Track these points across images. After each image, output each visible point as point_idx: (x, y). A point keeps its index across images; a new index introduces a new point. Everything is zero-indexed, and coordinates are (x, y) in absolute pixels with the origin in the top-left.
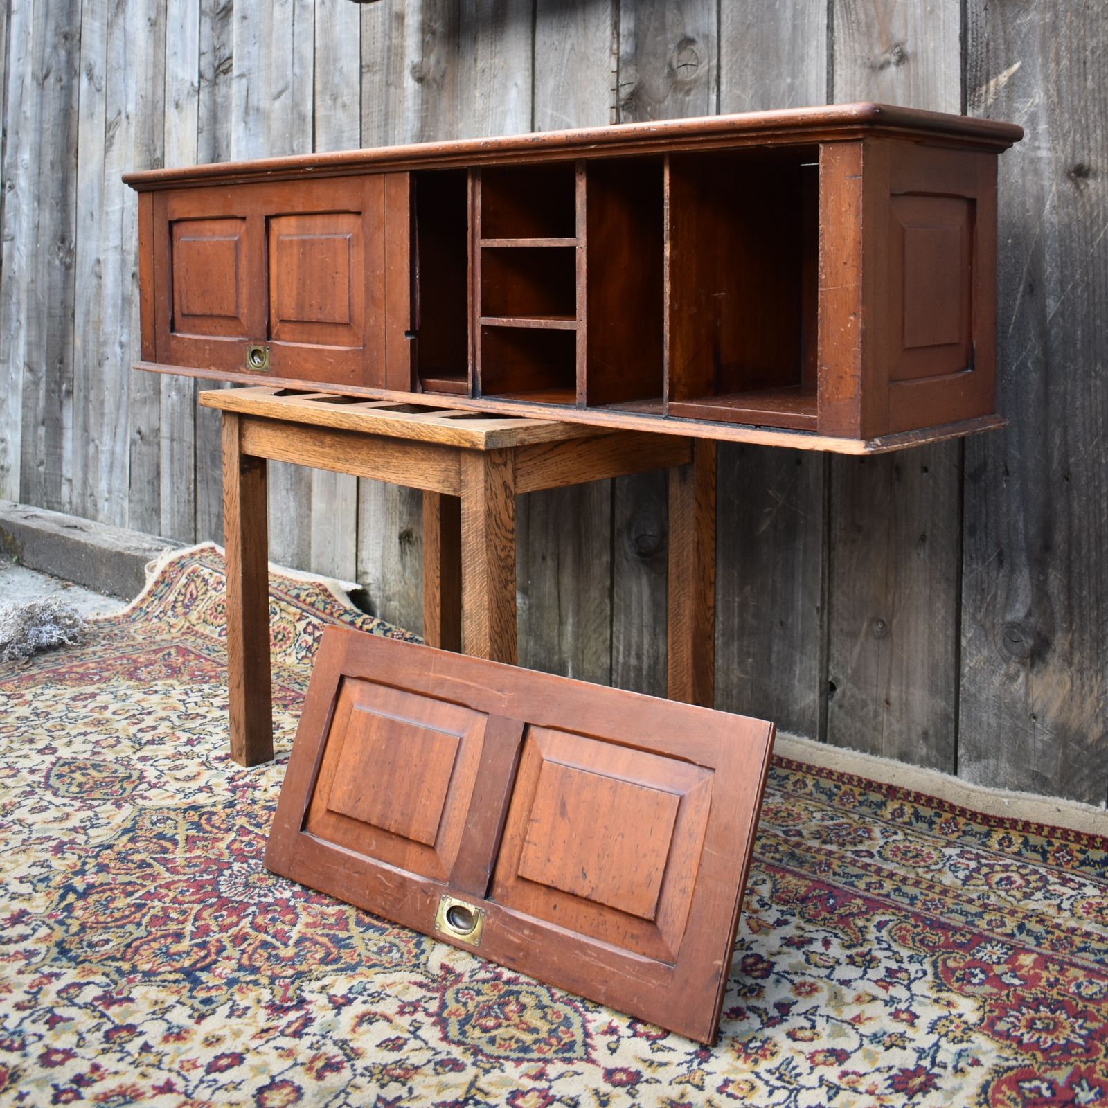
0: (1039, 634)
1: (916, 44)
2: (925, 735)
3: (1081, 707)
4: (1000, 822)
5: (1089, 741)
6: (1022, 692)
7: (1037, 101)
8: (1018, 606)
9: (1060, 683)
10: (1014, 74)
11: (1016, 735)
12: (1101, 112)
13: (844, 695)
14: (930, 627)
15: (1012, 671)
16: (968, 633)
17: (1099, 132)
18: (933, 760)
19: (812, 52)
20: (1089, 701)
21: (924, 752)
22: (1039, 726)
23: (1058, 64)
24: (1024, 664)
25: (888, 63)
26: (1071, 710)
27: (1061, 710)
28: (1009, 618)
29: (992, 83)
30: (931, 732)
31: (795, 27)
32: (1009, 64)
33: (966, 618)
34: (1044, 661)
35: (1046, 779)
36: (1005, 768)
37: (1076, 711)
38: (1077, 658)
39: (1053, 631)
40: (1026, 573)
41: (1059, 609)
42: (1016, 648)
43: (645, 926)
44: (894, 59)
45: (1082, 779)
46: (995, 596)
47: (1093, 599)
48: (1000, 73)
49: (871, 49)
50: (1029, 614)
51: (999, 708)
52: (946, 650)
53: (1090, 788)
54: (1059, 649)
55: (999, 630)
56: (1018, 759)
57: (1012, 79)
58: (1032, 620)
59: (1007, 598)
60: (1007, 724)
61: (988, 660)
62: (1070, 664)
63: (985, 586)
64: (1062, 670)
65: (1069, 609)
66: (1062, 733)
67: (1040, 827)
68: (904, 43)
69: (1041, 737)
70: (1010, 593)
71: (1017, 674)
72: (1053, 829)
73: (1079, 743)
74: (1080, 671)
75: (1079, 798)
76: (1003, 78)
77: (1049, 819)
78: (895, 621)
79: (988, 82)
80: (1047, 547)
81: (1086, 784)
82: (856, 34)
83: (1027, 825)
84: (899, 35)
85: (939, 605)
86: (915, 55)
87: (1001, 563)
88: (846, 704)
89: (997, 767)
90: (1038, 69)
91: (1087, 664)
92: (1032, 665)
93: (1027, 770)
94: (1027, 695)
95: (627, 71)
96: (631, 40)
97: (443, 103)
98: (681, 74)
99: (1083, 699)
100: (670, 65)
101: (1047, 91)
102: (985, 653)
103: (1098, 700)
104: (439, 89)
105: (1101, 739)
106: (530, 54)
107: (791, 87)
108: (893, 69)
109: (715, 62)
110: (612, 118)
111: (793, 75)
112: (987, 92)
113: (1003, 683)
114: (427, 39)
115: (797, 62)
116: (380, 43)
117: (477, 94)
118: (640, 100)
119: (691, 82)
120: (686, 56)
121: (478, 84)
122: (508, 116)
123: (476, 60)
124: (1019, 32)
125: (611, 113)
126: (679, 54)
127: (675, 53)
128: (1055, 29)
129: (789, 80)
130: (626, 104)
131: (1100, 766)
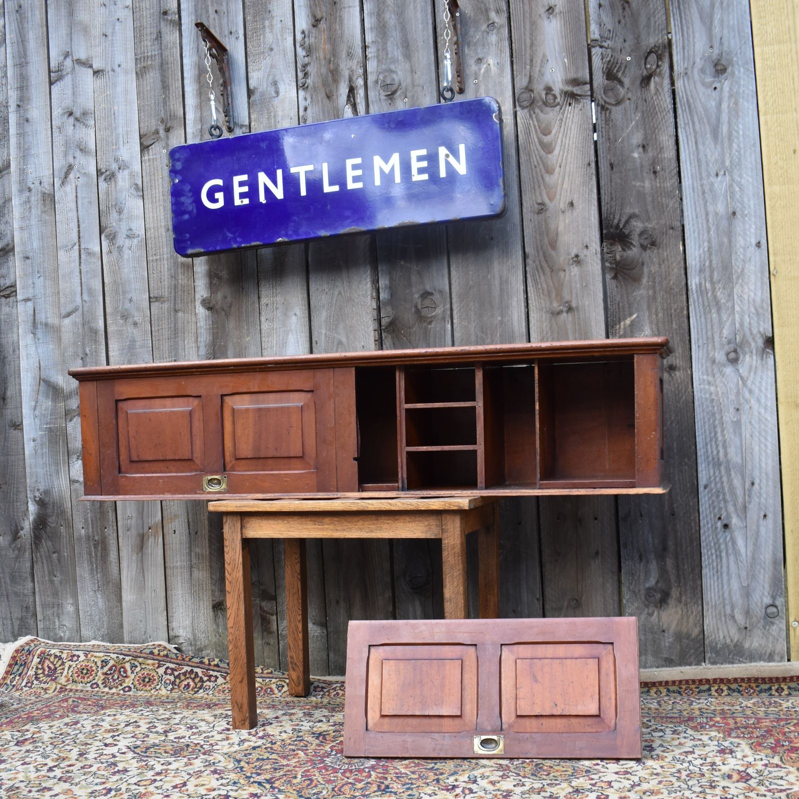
0: (663, 591)
1: (578, 303)
3: (688, 622)
4: (654, 684)
5: (693, 636)
6: (657, 620)
7: (647, 333)
8: (651, 579)
9: (676, 613)
10: (634, 320)
11: (655, 642)
12: (680, 340)
14: (604, 597)
15: (650, 611)
16: (626, 597)
17: (680, 349)
19: (514, 303)
20: (691, 618)
22: (666, 635)
23: (657, 316)
24: (656, 607)
25: (561, 312)
26: (682, 624)
27: (677, 624)
28: (647, 585)
29: (622, 324)
31: (501, 289)
32: (631, 315)
33: (624, 589)
34: (667, 603)
35: (672, 660)
36: (651, 660)
37: (685, 624)
38: (683, 599)
39: (670, 588)
40: (654, 563)
41: (673, 578)
42: (652, 599)
43: (594, 719)
44: (565, 309)
45: (691, 656)
46: (639, 577)
47: (690, 569)
48: (626, 319)
49: (551, 303)
50: (657, 582)
51: (645, 630)
52: (614, 607)
53: (695, 659)
54: (674, 596)
55: (643, 592)
56: (657, 654)
57: (632, 322)
58: (659, 585)
59: (646, 576)
60: (650, 637)
61: (638, 608)
62: (680, 602)
63: (634, 572)
64: (676, 606)
65: (678, 576)
66: (679, 636)
67: (674, 682)
68: (571, 302)
69: (668, 640)
70: (647, 573)
71: (653, 612)
72: (680, 682)
73: (687, 639)
74: (686, 605)
75: (690, 665)
76: (628, 322)
77: (677, 678)
78: (583, 598)
79: (620, 323)
80: (665, 549)
81: (692, 658)
82: (542, 296)
83: (667, 683)
84: (567, 297)
85: (608, 585)
86: (577, 308)
87: (641, 559)
89: (646, 659)
90: (647, 317)
91: (689, 600)
92: (661, 607)
93: (662, 658)
94: (659, 621)
95: (386, 309)
96: (387, 291)
97: (231, 324)
98: (424, 312)
99: (688, 618)
100: (416, 307)
101: (652, 329)
102: (636, 604)
103: (696, 616)
104: (227, 315)
105: (698, 635)
106: (306, 296)
107: (501, 322)
108: (565, 314)
109: (448, 306)
110: (375, 337)
111: (502, 316)
112: (620, 328)
113: (646, 618)
114: (214, 282)
115: (504, 309)
116: (166, 283)
117: (263, 319)
118: (396, 326)
119: (432, 317)
120: (427, 302)
121: (263, 313)
122: (290, 333)
123: (259, 298)
124: (635, 299)
125: (375, 334)
126: (422, 301)
127: (419, 300)
128: (655, 298)
129: (499, 318)
130: (386, 328)
131: (699, 647)
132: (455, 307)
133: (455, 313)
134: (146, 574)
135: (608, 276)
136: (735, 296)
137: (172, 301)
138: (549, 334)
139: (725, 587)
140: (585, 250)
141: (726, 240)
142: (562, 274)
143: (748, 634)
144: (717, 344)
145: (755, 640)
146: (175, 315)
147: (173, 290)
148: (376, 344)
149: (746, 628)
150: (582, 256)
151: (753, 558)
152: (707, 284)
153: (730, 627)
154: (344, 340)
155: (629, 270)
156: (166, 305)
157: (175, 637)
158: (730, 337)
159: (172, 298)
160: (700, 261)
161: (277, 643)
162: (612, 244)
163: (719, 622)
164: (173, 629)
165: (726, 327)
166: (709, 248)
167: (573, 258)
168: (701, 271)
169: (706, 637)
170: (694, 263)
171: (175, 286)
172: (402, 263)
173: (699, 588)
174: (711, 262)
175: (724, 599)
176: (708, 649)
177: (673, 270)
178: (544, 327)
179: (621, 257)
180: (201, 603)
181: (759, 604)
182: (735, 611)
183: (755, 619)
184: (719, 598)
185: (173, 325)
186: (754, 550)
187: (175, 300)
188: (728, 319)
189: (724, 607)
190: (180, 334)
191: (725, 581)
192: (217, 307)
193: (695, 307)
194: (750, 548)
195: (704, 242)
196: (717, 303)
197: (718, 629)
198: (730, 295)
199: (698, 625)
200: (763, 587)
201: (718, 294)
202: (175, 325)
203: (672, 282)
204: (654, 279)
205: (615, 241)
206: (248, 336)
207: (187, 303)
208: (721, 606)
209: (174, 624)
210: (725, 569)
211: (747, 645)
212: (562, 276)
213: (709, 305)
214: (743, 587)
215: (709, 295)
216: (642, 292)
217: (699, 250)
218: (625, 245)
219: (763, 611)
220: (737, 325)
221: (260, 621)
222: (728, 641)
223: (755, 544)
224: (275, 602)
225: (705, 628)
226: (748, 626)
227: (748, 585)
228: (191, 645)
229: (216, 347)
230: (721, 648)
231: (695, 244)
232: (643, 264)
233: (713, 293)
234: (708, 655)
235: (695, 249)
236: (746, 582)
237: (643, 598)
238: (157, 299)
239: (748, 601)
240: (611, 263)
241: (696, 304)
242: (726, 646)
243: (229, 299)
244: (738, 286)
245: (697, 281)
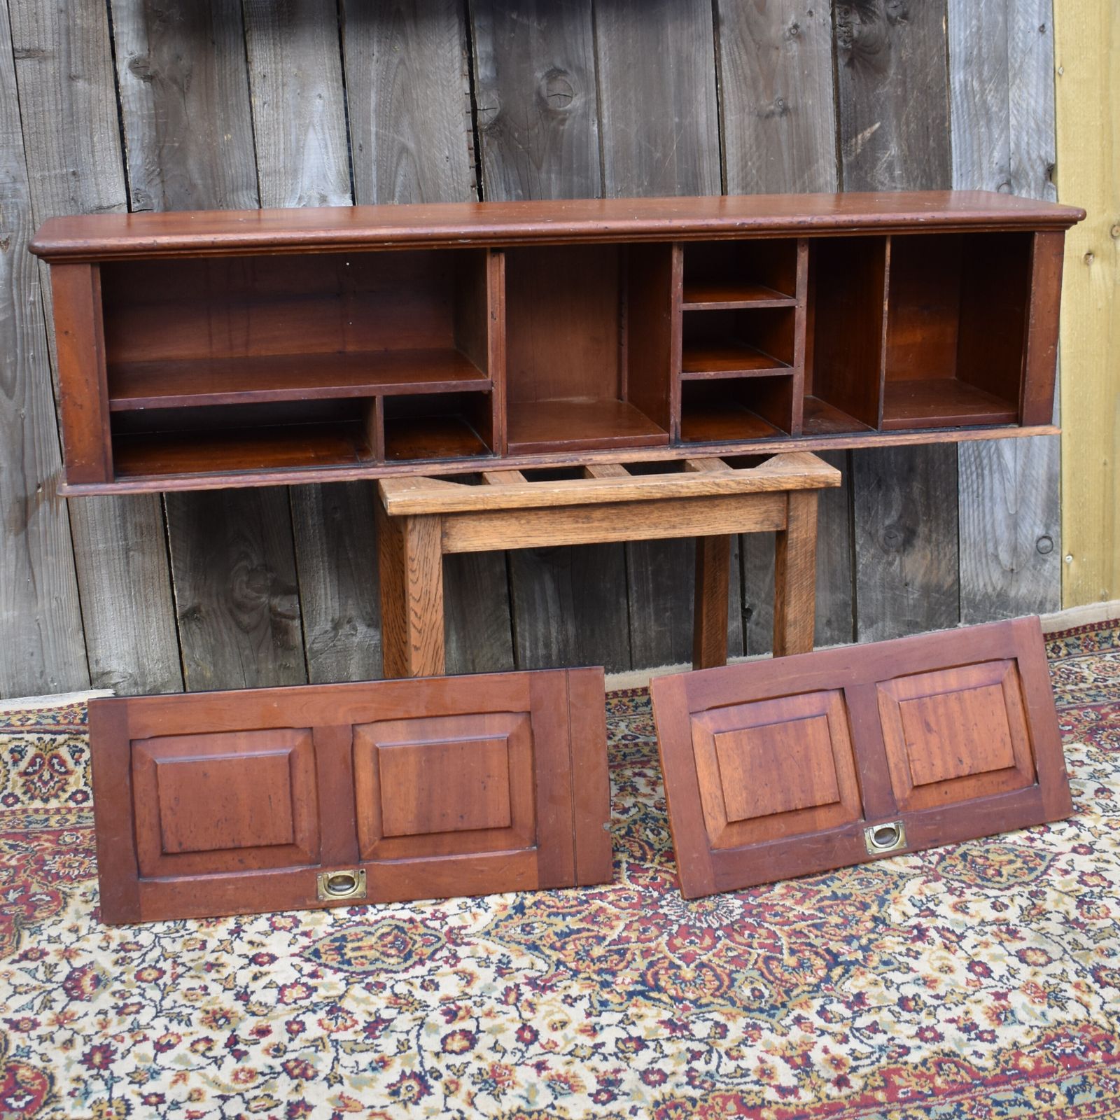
0: (908, 529)
1: (797, 101)
2: (829, 623)
3: (938, 569)
5: (946, 587)
6: (898, 570)
7: (893, 153)
8: (893, 513)
9: (924, 557)
10: (876, 131)
11: (895, 600)
12: (940, 165)
13: (759, 615)
14: (828, 544)
15: (890, 559)
16: (860, 541)
17: (938, 178)
18: (836, 638)
19: (701, 97)
20: (943, 562)
21: (829, 634)
22: (910, 589)
23: (908, 127)
24: (898, 551)
25: (772, 114)
26: (931, 572)
27: (924, 575)
28: (887, 522)
29: (860, 137)
30: (833, 619)
31: (679, 71)
32: (872, 124)
33: (858, 531)
34: (912, 546)
35: (917, 623)
36: (889, 625)
37: (935, 572)
38: (934, 536)
39: (917, 524)
40: (897, 490)
41: (920, 509)
42: (893, 541)
44: (778, 110)
45: (941, 614)
46: (877, 511)
47: (944, 495)
48: (865, 129)
49: (757, 100)
50: (901, 517)
51: (883, 586)
52: (842, 557)
54: (921, 535)
55: (882, 532)
56: (896, 617)
57: (874, 134)
58: (903, 520)
59: (885, 509)
60: (889, 595)
61: (874, 557)
62: (930, 542)
63: (870, 505)
64: (924, 549)
65: (928, 507)
66: (926, 590)
68: (786, 99)
69: (913, 596)
70: (888, 506)
71: (894, 560)
73: (937, 592)
74: (937, 545)
75: (940, 627)
76: (868, 134)
79: (856, 136)
80: (911, 469)
81: (943, 618)
82: (743, 86)
84: (781, 91)
85: (835, 527)
86: (796, 109)
87: (879, 486)
88: (761, 621)
89: (884, 626)
90: (894, 128)
91: (941, 538)
92: (904, 551)
93: (904, 622)
94: (901, 571)
95: (488, 96)
96: (490, 64)
97: (192, 110)
98: (553, 103)
99: (939, 563)
100: (539, 94)
101: (900, 146)
102: (872, 551)
103: (950, 560)
104: (184, 92)
105: (952, 585)
106: (339, 64)
107: (680, 126)
108: (777, 118)
109: (593, 95)
110: (469, 141)
111: (681, 115)
112: (856, 143)
113: (884, 569)
114: (155, 28)
115: (685, 104)
116: (48, 22)
117: (257, 102)
118: (505, 125)
119: (566, 112)
120: (559, 87)
121: (257, 89)
122: (311, 130)
123: (247, 61)
124: (878, 101)
125: (468, 135)
126: (549, 83)
127: (544, 83)
128: (905, 100)
129: (677, 120)
130: (490, 129)
131: (952, 602)
132: (604, 97)
133: (605, 106)
134: (36, 570)
135: (842, 62)
136: (1011, 104)
137: (63, 59)
138: (754, 148)
139: (988, 517)
140: (809, 18)
141: (1000, 19)
142: (774, 54)
143: (1014, 579)
144: (985, 172)
145: (1023, 585)
146: (70, 86)
147: (63, 37)
148: (470, 155)
149: (1012, 570)
150: (803, 28)
151: (1024, 475)
152: (974, 83)
153: (992, 571)
154: (411, 145)
155: (869, 53)
156: (50, 67)
157: (104, 674)
158: (1002, 163)
159: (63, 53)
160: (966, 48)
161: (302, 665)
162: (847, 12)
163: (978, 565)
164: (97, 662)
165: (997, 148)
166: (979, 28)
167: (790, 30)
168: (968, 62)
169: (962, 587)
170: (957, 50)
171: (68, 29)
172: (514, 16)
173: (955, 520)
174: (980, 49)
175: (985, 533)
176: (963, 603)
177: (932, 58)
178: (747, 137)
179: (860, 32)
180: (152, 610)
181: (1029, 536)
182: (1000, 549)
183: (1023, 558)
184: (979, 533)
185: (66, 106)
186: (1025, 464)
187: (69, 57)
188: (1000, 136)
189: (985, 544)
190: (82, 123)
191: (987, 509)
192: (162, 76)
193: (958, 117)
194: (1020, 462)
195: (971, 19)
196: (987, 111)
197: (977, 575)
198: (1004, 101)
199: (952, 572)
200: (1035, 513)
201: (989, 98)
202: (71, 105)
203: (929, 78)
204: (905, 70)
205: (851, 6)
206: (226, 131)
207: (96, 64)
208: (982, 544)
209: (99, 652)
210: (987, 492)
211: (1012, 594)
212: (774, 57)
213: (976, 115)
214: (1010, 515)
215: (977, 99)
216: (887, 89)
217: (965, 30)
218: (865, 14)
219: (1034, 545)
220: (1012, 145)
221: (270, 630)
222: (990, 590)
223: (1026, 457)
224: (296, 597)
225: (961, 575)
226: (1014, 567)
227: (1017, 512)
228: (136, 684)
229: (165, 151)
230: (980, 601)
231: (960, 21)
232: (890, 47)
233: (982, 96)
234: (964, 612)
235: (960, 30)
236: (1014, 508)
237: (881, 539)
238: (30, 53)
239: (1016, 533)
240: (845, 42)
241: (960, 112)
242: (986, 596)
243: (185, 63)
244: (1015, 87)
245: (962, 77)
